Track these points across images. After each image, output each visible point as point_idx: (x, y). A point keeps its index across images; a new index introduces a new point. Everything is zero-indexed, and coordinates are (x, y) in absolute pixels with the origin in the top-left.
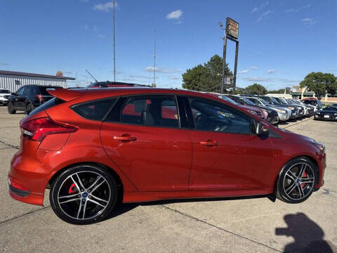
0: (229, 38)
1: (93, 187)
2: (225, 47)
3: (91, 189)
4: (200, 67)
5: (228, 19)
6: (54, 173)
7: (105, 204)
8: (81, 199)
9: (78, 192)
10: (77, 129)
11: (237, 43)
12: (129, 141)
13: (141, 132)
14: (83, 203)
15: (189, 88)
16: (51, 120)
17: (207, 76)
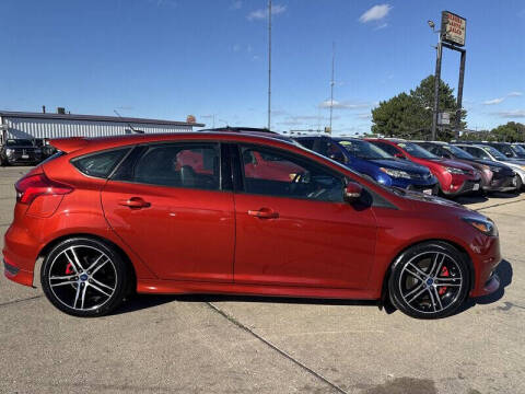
0: (448, 46)
1: (95, 267)
2: (439, 62)
3: (91, 271)
4: (403, 96)
5: (445, 15)
6: (44, 245)
7: (109, 292)
8: (79, 282)
9: (74, 273)
10: (73, 189)
11: (463, 53)
12: (141, 207)
13: (159, 195)
14: (82, 288)
15: (382, 132)
16: (46, 177)
17: (415, 111)
